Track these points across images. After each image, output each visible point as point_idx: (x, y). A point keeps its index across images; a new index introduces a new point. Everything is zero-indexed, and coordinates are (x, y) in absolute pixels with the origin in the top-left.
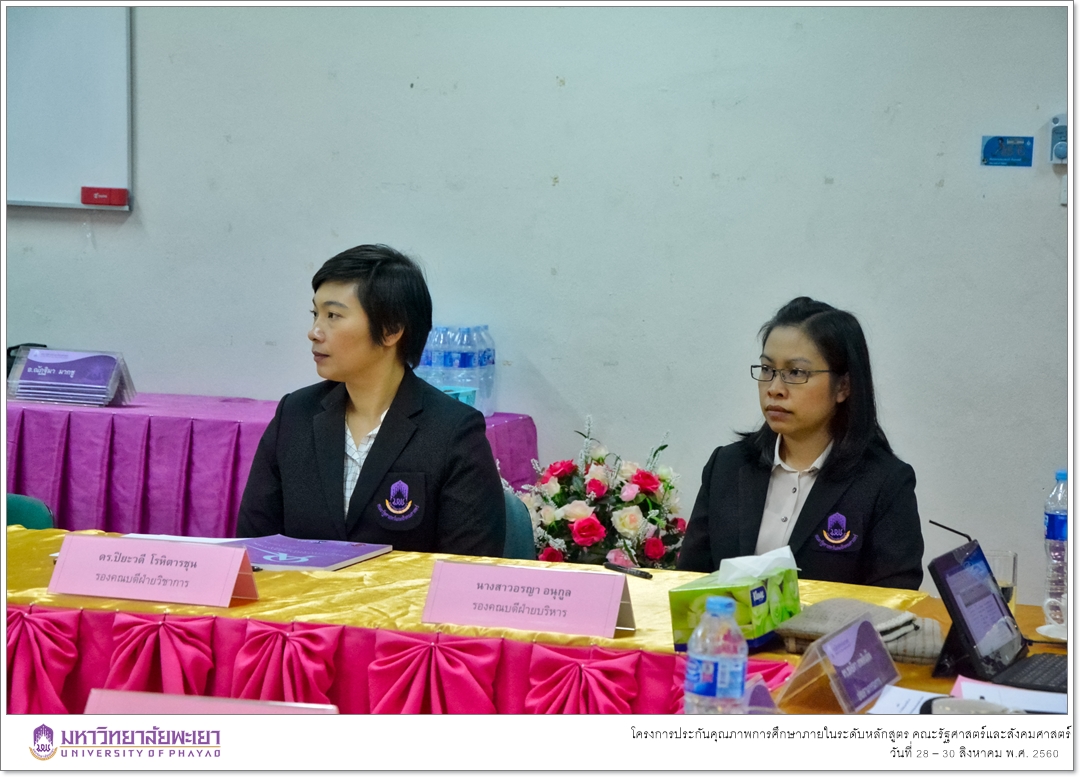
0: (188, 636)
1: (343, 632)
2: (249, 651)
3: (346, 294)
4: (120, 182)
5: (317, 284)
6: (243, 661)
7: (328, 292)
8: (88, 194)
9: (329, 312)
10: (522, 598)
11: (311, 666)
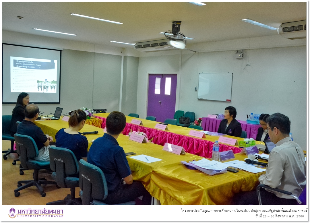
0: (197, 140)
1: (209, 142)
2: (201, 142)
3: (228, 111)
4: (230, 99)
5: (225, 110)
6: (201, 143)
7: (226, 110)
8: (227, 100)
9: (226, 112)
10: (227, 140)
11: (206, 144)
